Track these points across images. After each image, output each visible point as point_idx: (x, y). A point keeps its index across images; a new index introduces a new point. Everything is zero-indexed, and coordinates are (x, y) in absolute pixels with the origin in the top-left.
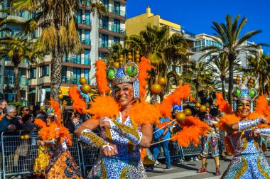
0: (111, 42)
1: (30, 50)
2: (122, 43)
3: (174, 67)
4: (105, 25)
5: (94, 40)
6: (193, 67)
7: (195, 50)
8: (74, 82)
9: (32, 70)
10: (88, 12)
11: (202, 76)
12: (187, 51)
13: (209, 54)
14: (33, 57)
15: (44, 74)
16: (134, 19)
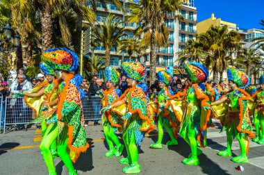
0: (187, 39)
1: (138, 46)
2: (194, 39)
3: (231, 53)
4: (183, 28)
5: (176, 38)
6: (245, 53)
7: (247, 41)
8: (164, 65)
9: (139, 58)
10: (172, 20)
11: (252, 59)
12: (240, 42)
13: (258, 43)
14: (139, 50)
15: (146, 60)
16: (202, 22)
